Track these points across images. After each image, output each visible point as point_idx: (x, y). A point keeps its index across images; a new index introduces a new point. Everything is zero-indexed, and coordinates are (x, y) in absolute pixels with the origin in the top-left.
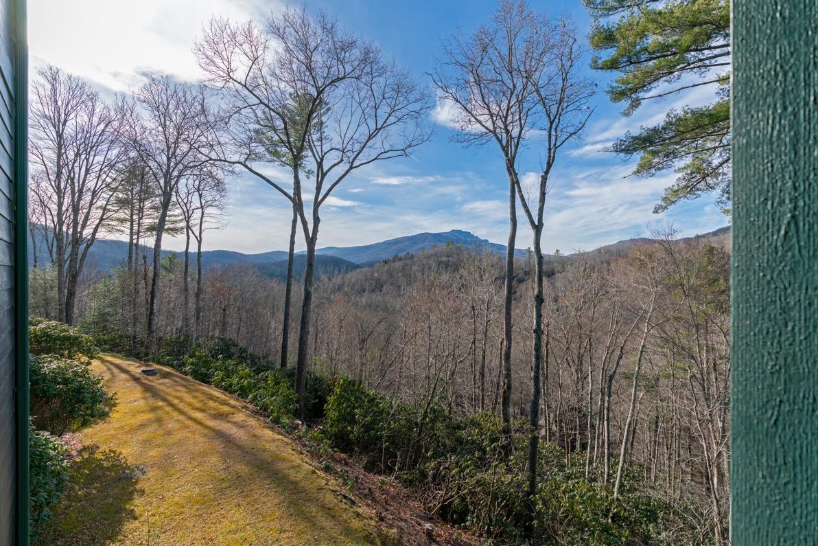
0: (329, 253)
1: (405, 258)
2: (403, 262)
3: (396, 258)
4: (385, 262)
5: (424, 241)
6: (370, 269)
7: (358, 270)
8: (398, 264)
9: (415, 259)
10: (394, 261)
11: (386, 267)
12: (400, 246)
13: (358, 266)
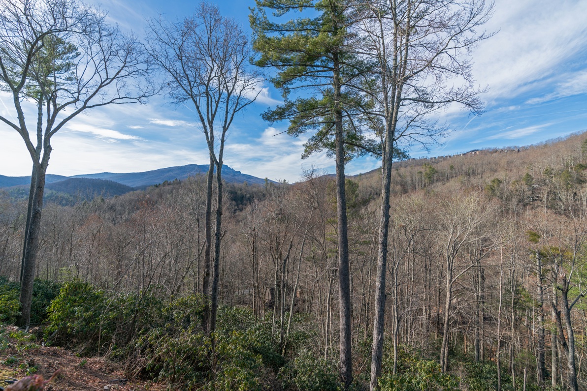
0: (104, 178)
1: (174, 183)
2: (172, 186)
3: (166, 183)
4: (157, 186)
5: (192, 170)
6: (143, 192)
7: (131, 193)
8: (167, 188)
9: (182, 184)
10: (164, 185)
11: (157, 190)
12: (171, 174)
13: (133, 189)
